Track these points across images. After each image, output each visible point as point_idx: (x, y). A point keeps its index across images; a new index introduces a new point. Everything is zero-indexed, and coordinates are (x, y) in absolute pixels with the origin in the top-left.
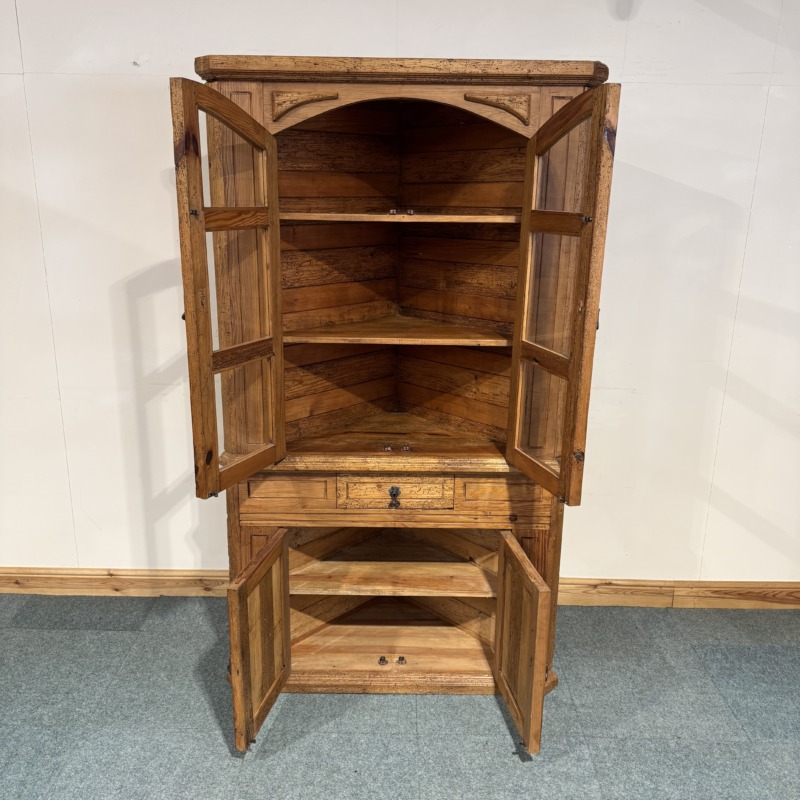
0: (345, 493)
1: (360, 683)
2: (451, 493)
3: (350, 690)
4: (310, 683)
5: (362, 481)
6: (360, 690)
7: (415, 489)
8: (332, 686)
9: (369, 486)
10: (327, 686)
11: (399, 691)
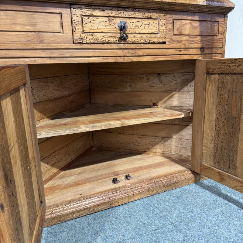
0: (80, 26)
1: (107, 200)
2: (164, 28)
3: (100, 208)
4: (66, 212)
5: (94, 14)
6: (108, 206)
7: (139, 24)
8: (85, 209)
9: (101, 19)
10: (81, 210)
11: (136, 198)
